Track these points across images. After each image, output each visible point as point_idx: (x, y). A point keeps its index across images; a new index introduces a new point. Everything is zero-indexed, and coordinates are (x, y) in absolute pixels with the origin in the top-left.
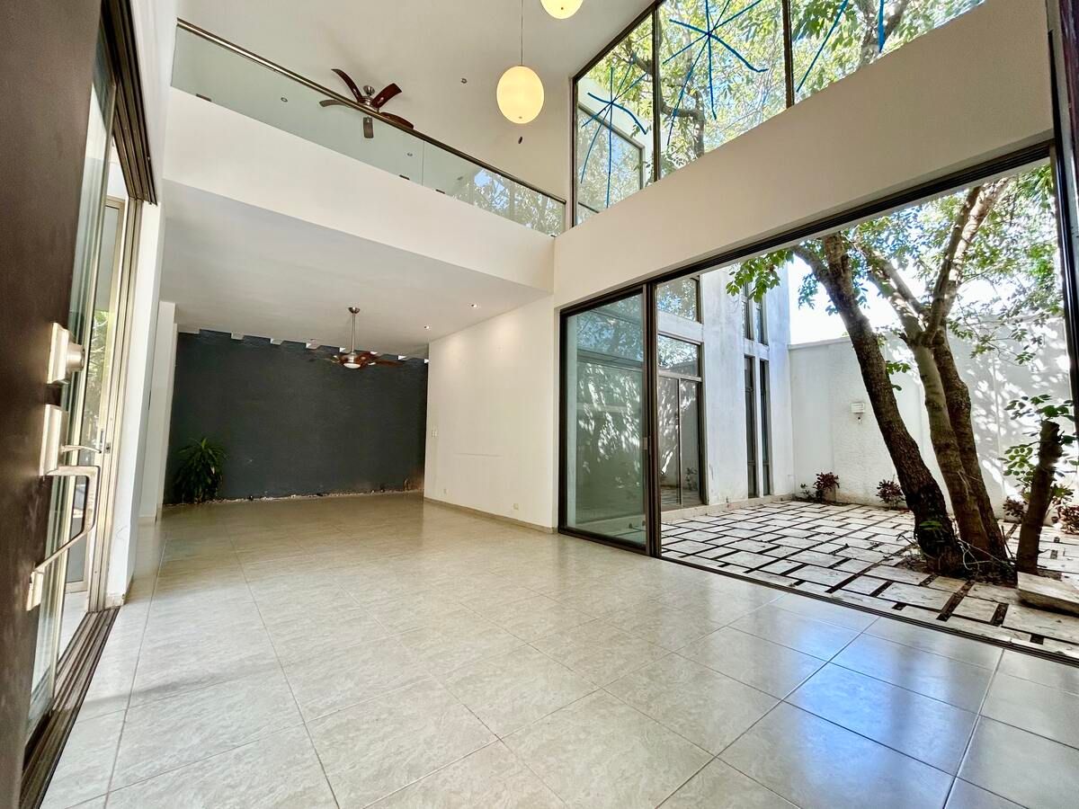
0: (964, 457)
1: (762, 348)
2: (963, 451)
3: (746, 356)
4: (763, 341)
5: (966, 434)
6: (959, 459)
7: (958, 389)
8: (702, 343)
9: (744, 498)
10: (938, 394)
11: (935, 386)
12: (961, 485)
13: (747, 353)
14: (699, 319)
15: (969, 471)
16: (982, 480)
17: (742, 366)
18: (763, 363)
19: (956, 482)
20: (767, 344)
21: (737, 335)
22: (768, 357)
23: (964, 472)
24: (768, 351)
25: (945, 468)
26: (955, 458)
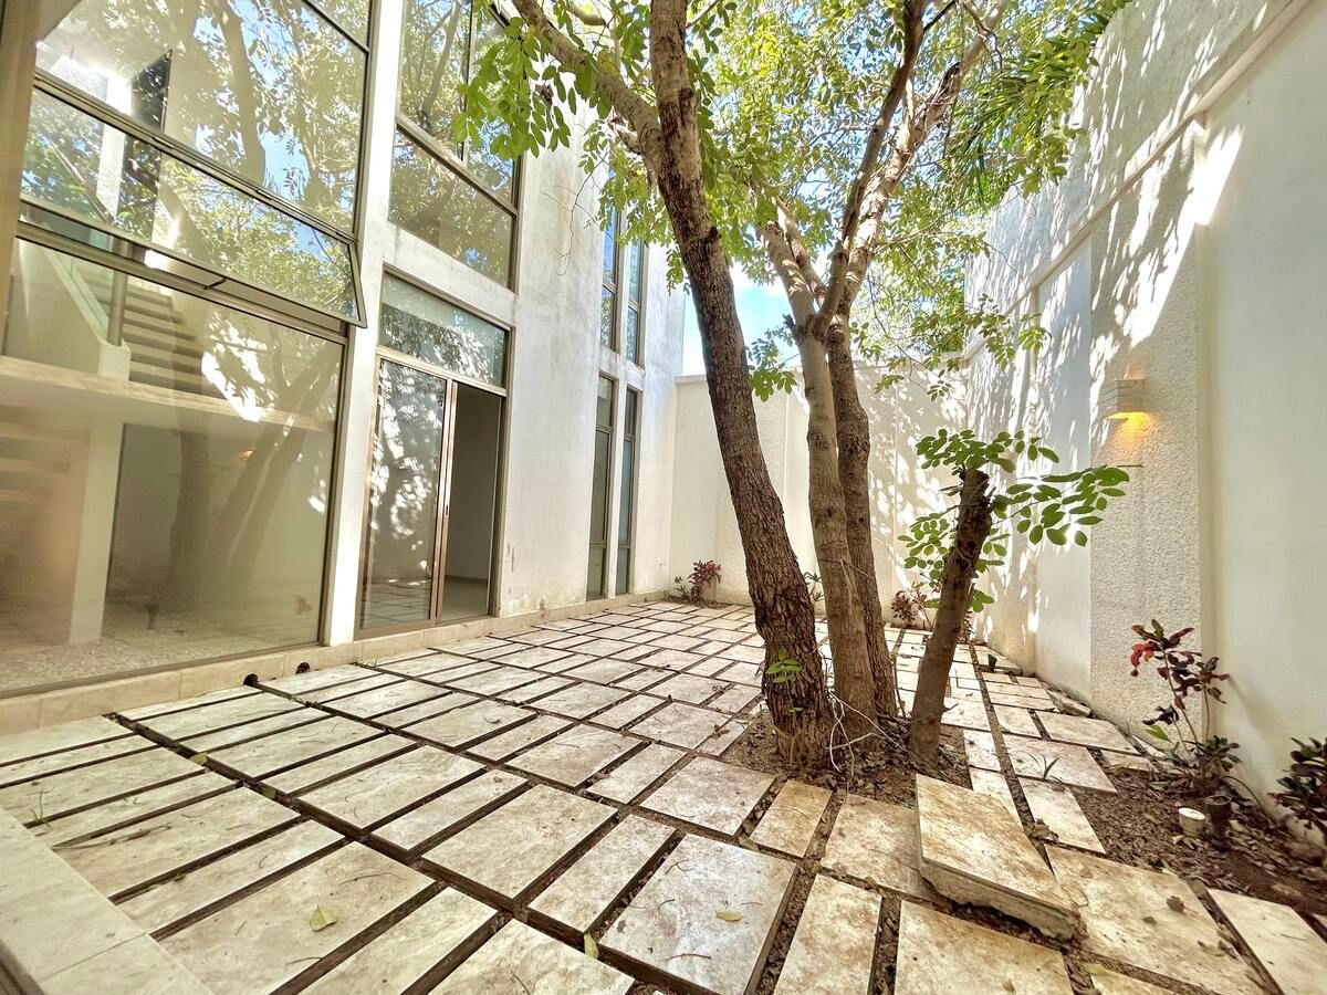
0: (853, 534)
1: (634, 371)
2: (852, 524)
3: (602, 375)
4: (637, 360)
5: (860, 495)
6: (844, 538)
7: (856, 418)
8: (513, 328)
9: (578, 599)
10: (826, 419)
11: (823, 406)
12: (843, 584)
13: (605, 369)
14: (511, 284)
15: (856, 559)
16: (873, 575)
17: (592, 389)
18: (634, 395)
19: (837, 580)
20: (643, 367)
21: (589, 336)
22: (643, 386)
23: (849, 561)
24: (643, 376)
25: (824, 552)
26: (839, 533)
